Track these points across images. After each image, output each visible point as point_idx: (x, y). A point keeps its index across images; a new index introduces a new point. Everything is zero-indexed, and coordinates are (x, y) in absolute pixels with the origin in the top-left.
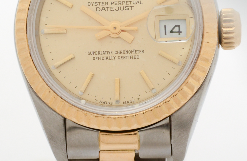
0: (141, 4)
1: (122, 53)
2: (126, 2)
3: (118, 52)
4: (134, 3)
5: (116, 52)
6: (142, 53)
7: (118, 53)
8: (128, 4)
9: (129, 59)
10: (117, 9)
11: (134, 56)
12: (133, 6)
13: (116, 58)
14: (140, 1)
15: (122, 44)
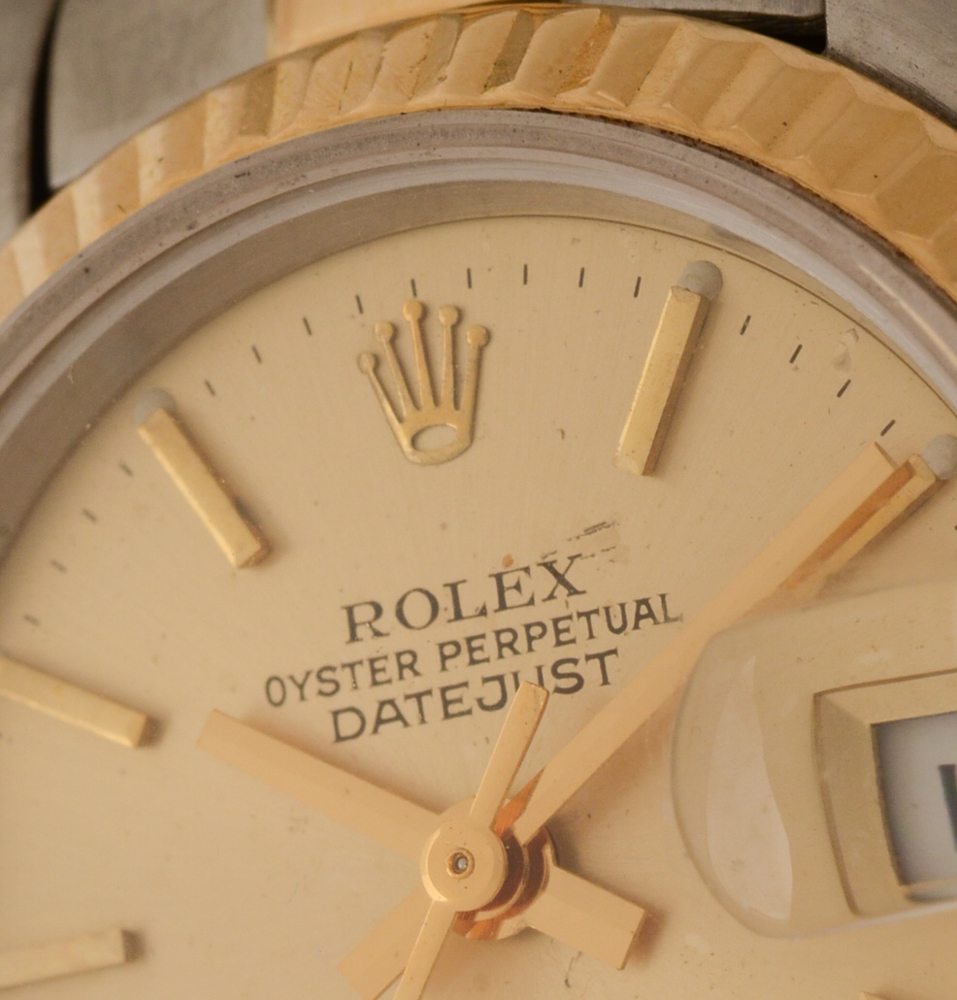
0: (667, 619)
2: (556, 621)
4: (617, 623)
8: (573, 641)
10: (492, 693)
12: (614, 652)
14: (663, 597)
15: (566, 982)
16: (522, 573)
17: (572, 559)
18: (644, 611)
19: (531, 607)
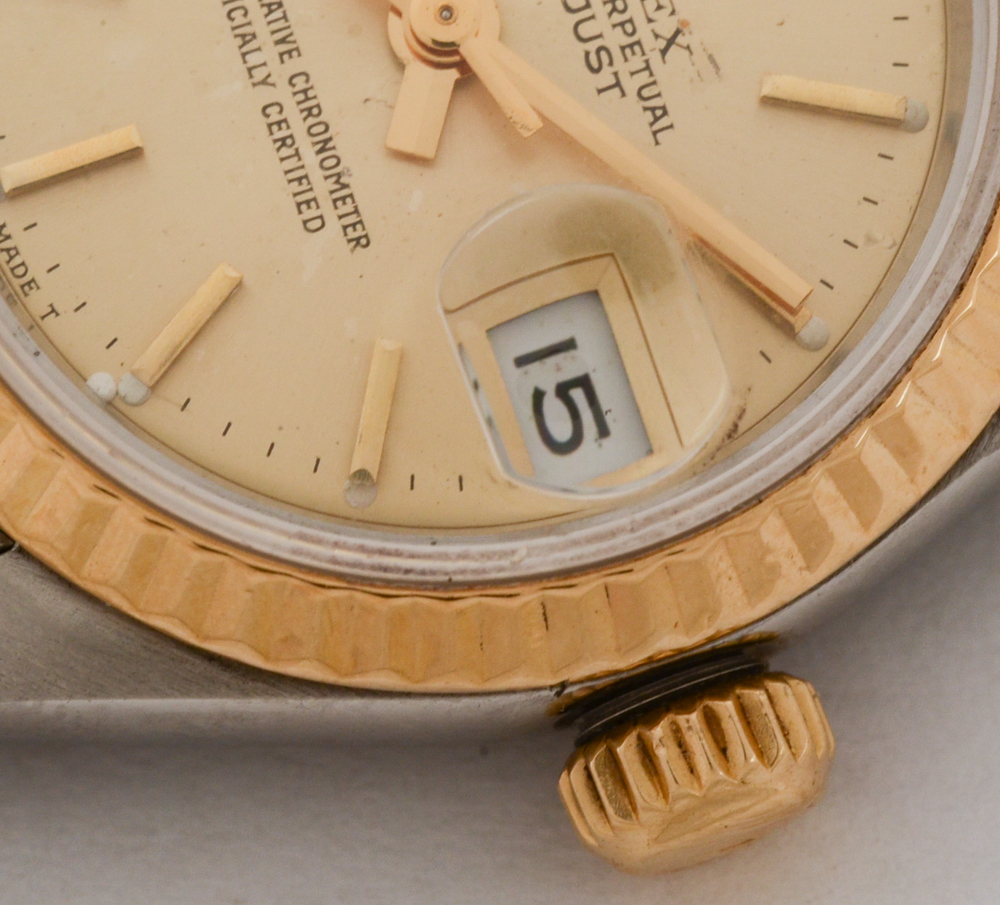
0: (655, 133)
1: (305, 119)
2: (638, 43)
3: (305, 91)
4: (646, 93)
5: (300, 83)
6: (350, 241)
7: (301, 97)
8: (626, 60)
9: (287, 172)
11: (314, 199)
12: (623, 94)
13: (266, 95)
14: (671, 126)
15: (367, 100)
16: (670, 10)
17: (688, 48)
18: (659, 113)
19: (646, 21)
